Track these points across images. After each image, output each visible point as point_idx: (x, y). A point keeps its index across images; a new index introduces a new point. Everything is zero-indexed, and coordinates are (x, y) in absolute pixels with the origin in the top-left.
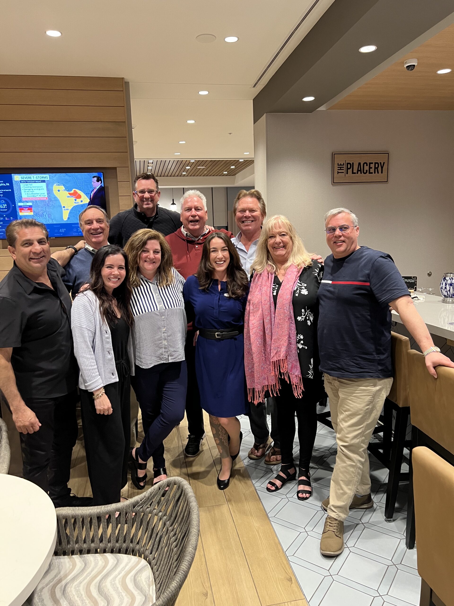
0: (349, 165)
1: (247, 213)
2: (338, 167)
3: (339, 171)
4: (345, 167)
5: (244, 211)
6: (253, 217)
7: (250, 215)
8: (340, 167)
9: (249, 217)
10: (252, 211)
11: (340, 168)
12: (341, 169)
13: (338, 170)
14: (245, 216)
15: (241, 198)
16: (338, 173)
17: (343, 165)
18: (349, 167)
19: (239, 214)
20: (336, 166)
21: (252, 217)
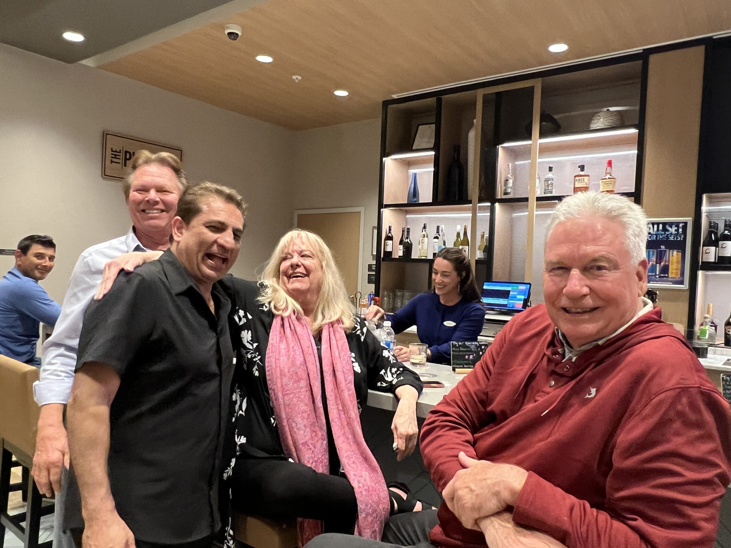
0: (128, 155)
1: (153, 195)
2: (112, 154)
3: (114, 160)
4: (122, 156)
5: (145, 189)
6: (164, 202)
7: (158, 199)
8: (115, 154)
9: (157, 203)
10: (160, 190)
11: (114, 156)
12: (115, 158)
13: (112, 157)
14: (147, 199)
15: (140, 165)
16: (112, 162)
17: (120, 152)
18: (128, 157)
19: (134, 195)
20: (109, 153)
21: (161, 202)
